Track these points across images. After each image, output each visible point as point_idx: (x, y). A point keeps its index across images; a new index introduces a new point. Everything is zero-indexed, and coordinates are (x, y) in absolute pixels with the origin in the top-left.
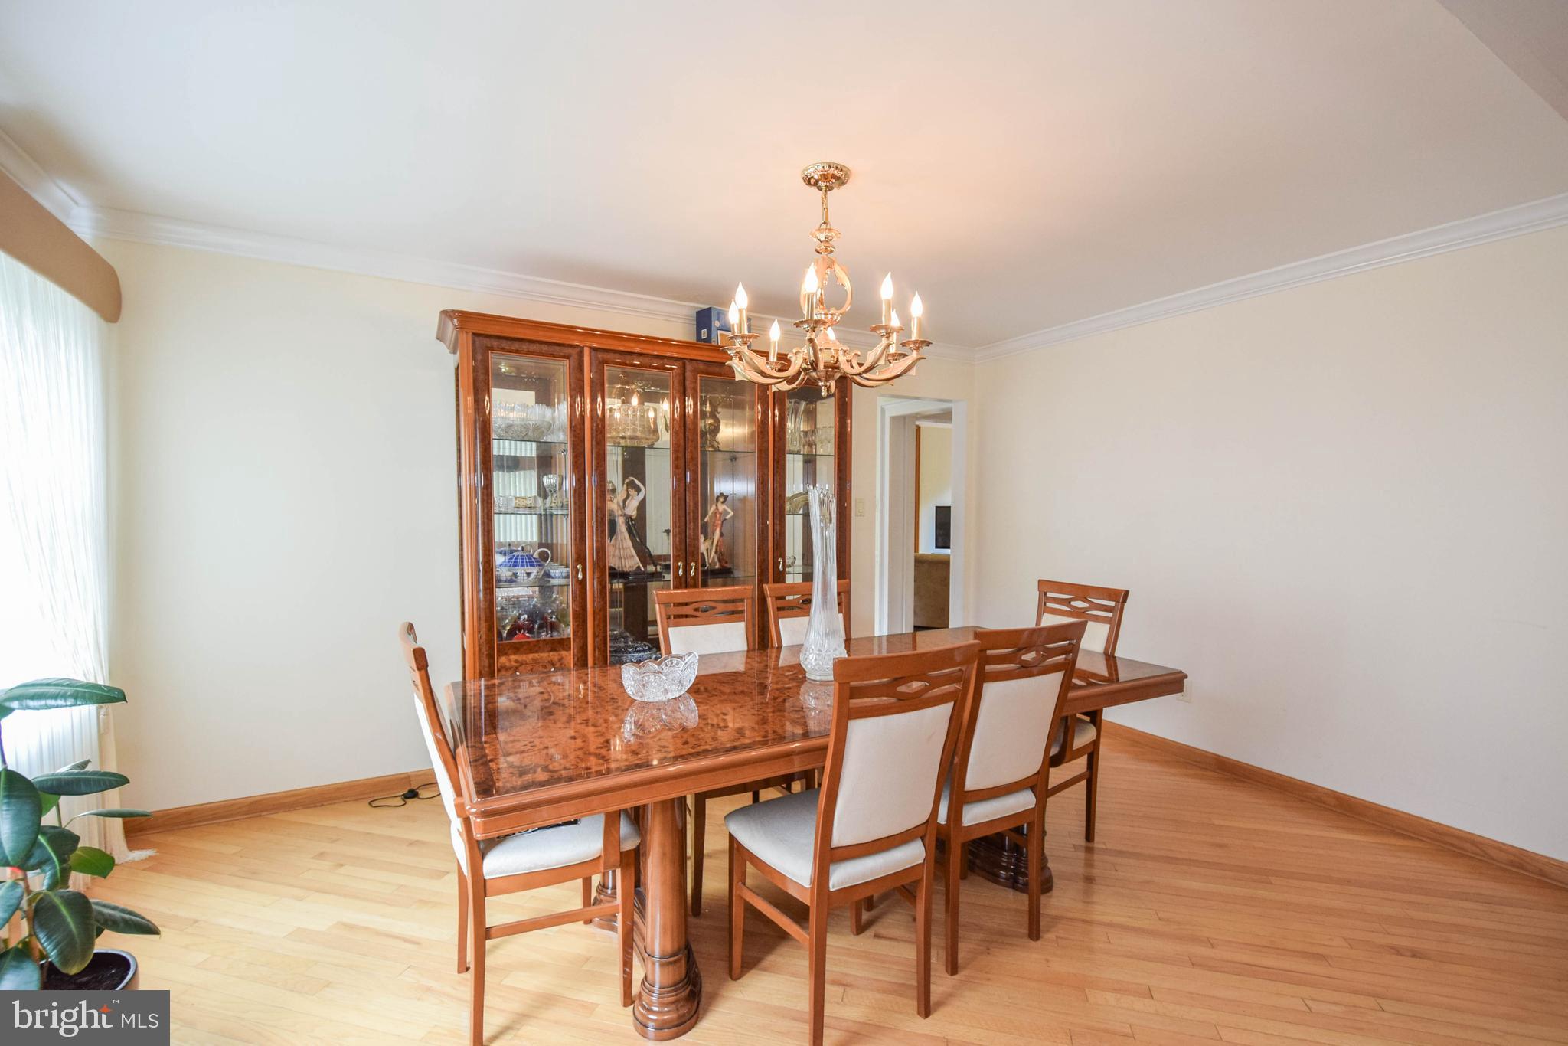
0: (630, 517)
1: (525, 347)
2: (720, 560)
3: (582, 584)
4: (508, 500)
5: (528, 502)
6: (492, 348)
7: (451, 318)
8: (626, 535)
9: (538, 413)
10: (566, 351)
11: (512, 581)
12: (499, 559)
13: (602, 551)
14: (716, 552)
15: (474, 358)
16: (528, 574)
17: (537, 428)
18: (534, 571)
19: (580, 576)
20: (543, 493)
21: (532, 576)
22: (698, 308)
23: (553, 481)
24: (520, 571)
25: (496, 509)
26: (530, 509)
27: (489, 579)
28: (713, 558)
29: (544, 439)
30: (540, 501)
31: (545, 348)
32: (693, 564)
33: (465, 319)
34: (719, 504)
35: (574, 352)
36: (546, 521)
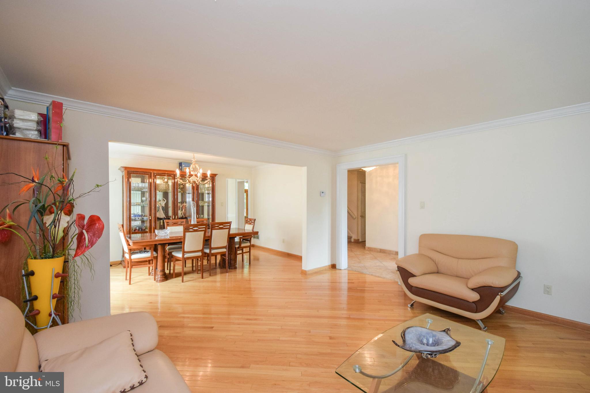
0: (163, 206)
1: (139, 173)
2: (184, 216)
3: (151, 220)
4: (134, 203)
5: (139, 203)
6: (131, 173)
7: (123, 168)
8: (162, 210)
9: (141, 185)
10: (148, 173)
11: (135, 220)
12: (132, 215)
13: (155, 214)
14: (183, 214)
15: (128, 175)
16: (139, 218)
17: (141, 188)
18: (140, 218)
19: (150, 218)
20: (142, 201)
21: (139, 219)
22: (179, 161)
23: (145, 199)
24: (137, 218)
25: (132, 205)
26: (139, 205)
27: (130, 220)
28: (183, 215)
29: (142, 191)
30: (141, 203)
31: (143, 173)
32: (177, 216)
33: (126, 168)
34: (184, 204)
35: (149, 173)
36: (143, 208)
